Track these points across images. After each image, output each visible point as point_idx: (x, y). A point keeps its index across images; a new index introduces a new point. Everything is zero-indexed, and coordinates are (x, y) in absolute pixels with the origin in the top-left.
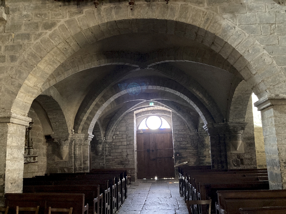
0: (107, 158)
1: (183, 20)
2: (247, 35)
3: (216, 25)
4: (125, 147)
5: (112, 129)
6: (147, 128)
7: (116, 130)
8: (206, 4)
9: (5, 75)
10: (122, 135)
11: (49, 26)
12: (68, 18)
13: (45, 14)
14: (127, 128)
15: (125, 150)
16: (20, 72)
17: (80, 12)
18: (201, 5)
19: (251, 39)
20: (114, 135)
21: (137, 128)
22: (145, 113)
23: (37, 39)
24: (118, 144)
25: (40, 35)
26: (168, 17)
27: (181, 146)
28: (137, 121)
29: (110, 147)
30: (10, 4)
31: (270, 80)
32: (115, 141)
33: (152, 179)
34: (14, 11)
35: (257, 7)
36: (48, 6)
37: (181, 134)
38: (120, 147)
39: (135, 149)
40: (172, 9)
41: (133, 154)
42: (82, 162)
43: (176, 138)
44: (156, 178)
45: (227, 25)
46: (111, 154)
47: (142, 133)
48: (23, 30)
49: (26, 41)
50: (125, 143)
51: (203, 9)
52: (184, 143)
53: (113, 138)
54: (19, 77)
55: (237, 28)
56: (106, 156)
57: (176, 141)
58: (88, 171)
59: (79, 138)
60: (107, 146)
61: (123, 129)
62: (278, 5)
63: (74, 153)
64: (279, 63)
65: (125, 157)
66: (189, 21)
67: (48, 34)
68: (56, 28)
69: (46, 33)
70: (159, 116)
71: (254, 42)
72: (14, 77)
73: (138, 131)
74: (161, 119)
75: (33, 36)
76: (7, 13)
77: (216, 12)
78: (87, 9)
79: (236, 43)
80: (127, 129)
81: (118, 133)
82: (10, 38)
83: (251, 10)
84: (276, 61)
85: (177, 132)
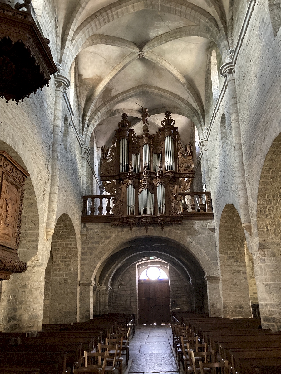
0: (113, 305)
1: (169, 237)
2: (198, 246)
3: (184, 240)
4: (129, 295)
5: (118, 279)
6: (148, 278)
7: (121, 280)
8: (180, 230)
9: (88, 262)
10: (126, 284)
11: (108, 238)
12: (117, 234)
13: (106, 232)
14: (130, 278)
15: (128, 298)
16: (95, 260)
17: (123, 231)
18: (178, 230)
19: (199, 248)
20: (119, 285)
21: (139, 277)
22: (146, 264)
23: (102, 244)
24: (123, 292)
25: (103, 242)
26: (163, 235)
27: (177, 294)
28: (138, 271)
29: (116, 295)
30: (89, 226)
31: (207, 268)
32: (120, 289)
33: (151, 324)
34: (91, 229)
35: (203, 233)
36: (107, 227)
37: (177, 285)
38: (125, 295)
39: (137, 298)
40: (165, 231)
41: (136, 302)
42: (104, 307)
43: (172, 288)
44: (155, 324)
45: (189, 240)
46: (117, 301)
47: (143, 283)
48: (95, 239)
49: (97, 245)
50: (129, 292)
51: (179, 232)
52: (179, 292)
53: (118, 287)
54: (94, 263)
55: (194, 243)
56: (113, 303)
57: (172, 290)
58: (108, 314)
59: (102, 290)
60: (114, 294)
61: (127, 279)
62: (212, 232)
63: (99, 300)
64: (211, 260)
65: (129, 304)
66: (172, 238)
67: (107, 242)
68: (111, 238)
69: (107, 241)
70: (158, 267)
71: (201, 249)
72: (92, 263)
73: (139, 281)
74: (159, 270)
75: (100, 243)
76: (88, 230)
77: (185, 234)
78: (126, 229)
79: (193, 249)
80: (130, 280)
81: (123, 283)
82: (89, 243)
83: (200, 234)
84: (210, 259)
85: (173, 283)
